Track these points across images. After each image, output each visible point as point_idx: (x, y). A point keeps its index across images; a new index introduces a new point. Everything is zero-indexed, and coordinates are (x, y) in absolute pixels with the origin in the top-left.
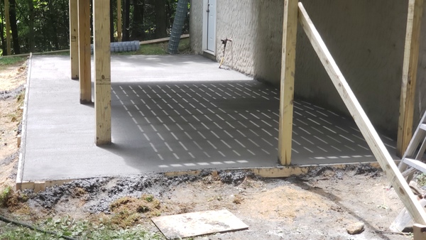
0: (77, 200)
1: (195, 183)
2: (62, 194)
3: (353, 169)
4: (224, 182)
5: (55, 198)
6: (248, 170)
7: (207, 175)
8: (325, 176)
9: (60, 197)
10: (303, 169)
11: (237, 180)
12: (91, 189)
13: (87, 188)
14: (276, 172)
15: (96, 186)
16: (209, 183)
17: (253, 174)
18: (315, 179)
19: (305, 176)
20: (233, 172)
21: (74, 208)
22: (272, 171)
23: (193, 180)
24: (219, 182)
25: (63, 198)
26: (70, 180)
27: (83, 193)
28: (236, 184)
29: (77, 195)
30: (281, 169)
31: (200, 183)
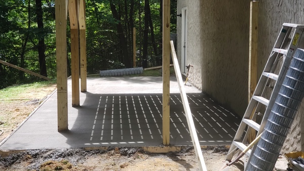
0: (25, 162)
1: (103, 155)
2: (17, 159)
3: (212, 149)
4: (122, 155)
5: (12, 161)
6: (140, 147)
7: (112, 150)
8: (191, 153)
9: (16, 160)
10: (178, 148)
11: (131, 153)
12: (36, 156)
13: (33, 155)
14: (159, 149)
15: (38, 154)
16: (112, 155)
17: (143, 150)
18: (184, 155)
19: (178, 153)
20: (129, 148)
21: (22, 167)
22: (156, 148)
23: (102, 153)
24: (119, 154)
25: (18, 161)
26: (25, 150)
27: (30, 158)
28: (130, 156)
29: (27, 159)
30: (162, 147)
31: (106, 155)
